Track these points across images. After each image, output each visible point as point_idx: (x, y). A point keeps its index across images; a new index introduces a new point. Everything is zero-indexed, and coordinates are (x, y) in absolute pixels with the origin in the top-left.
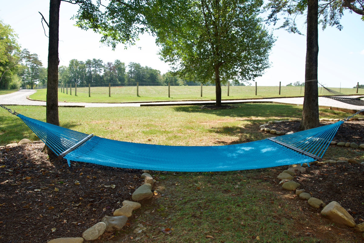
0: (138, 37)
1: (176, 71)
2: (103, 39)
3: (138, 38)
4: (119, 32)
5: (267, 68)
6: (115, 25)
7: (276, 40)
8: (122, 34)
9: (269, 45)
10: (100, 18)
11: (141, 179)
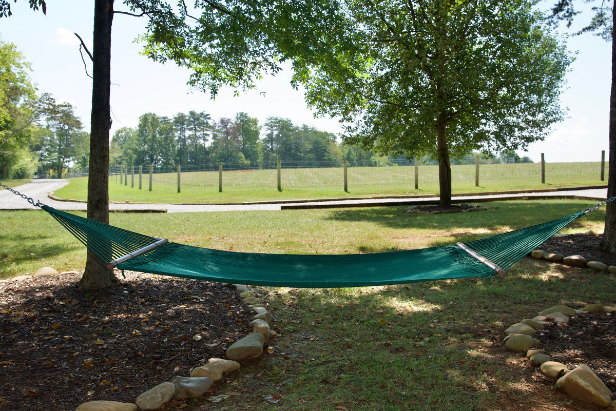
0: (259, 72)
1: (354, 134)
2: (193, 78)
4: (224, 64)
5: (555, 121)
6: (214, 51)
7: (575, 58)
8: (229, 67)
9: (557, 71)
10: (188, 38)
11: (248, 329)
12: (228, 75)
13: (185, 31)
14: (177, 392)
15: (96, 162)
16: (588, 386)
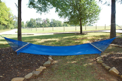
0: (49, 10)
1: (66, 21)
5: (99, 19)
6: (41, 6)
11: (48, 59)
12: (43, 11)
13: (35, 3)
14: (33, 75)
16: (116, 72)
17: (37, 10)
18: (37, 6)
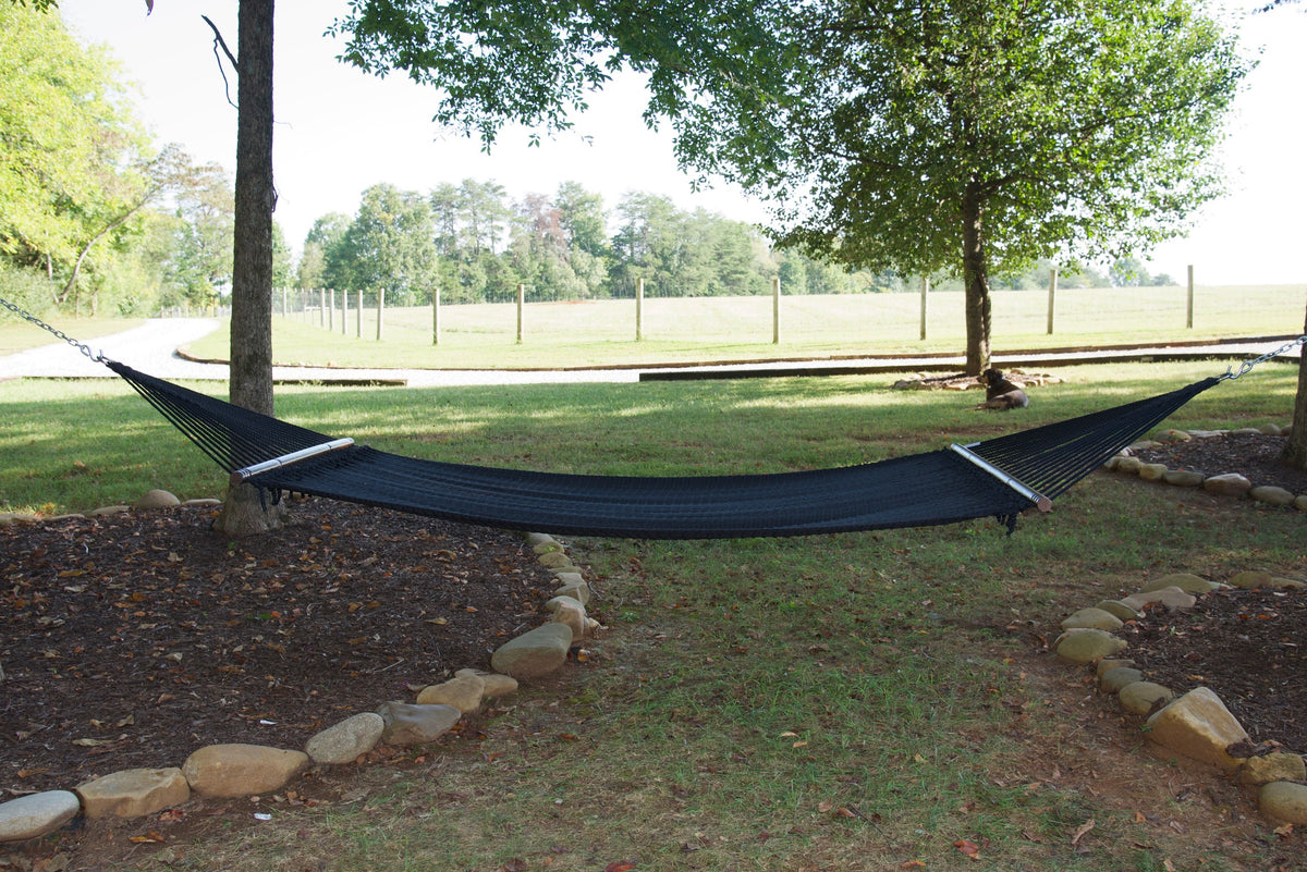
0: (580, 95)
1: (790, 227)
2: (445, 109)
3: (580, 99)
4: (508, 79)
5: (1214, 198)
6: (488, 51)
7: (1258, 62)
8: (518, 86)
9: (1217, 90)
10: (433, 26)
11: (543, 615)
12: (516, 103)
13: (427, 11)
14: (387, 732)
15: (245, 280)
16: (1205, 729)
17: (443, 94)
18: (450, 47)
